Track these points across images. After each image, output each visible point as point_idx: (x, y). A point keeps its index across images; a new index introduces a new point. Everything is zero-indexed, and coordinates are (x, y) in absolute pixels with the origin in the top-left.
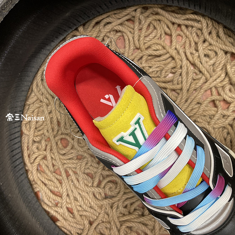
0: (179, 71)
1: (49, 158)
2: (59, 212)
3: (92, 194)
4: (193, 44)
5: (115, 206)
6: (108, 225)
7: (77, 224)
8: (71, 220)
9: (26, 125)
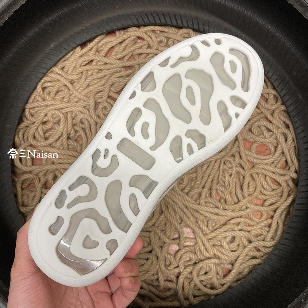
0: (220, 206)
1: (148, 51)
2: (90, 51)
3: (102, 90)
4: (249, 229)
5: (85, 111)
6: (66, 100)
7: (74, 68)
8: (80, 62)
9: (188, 33)
